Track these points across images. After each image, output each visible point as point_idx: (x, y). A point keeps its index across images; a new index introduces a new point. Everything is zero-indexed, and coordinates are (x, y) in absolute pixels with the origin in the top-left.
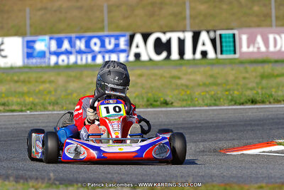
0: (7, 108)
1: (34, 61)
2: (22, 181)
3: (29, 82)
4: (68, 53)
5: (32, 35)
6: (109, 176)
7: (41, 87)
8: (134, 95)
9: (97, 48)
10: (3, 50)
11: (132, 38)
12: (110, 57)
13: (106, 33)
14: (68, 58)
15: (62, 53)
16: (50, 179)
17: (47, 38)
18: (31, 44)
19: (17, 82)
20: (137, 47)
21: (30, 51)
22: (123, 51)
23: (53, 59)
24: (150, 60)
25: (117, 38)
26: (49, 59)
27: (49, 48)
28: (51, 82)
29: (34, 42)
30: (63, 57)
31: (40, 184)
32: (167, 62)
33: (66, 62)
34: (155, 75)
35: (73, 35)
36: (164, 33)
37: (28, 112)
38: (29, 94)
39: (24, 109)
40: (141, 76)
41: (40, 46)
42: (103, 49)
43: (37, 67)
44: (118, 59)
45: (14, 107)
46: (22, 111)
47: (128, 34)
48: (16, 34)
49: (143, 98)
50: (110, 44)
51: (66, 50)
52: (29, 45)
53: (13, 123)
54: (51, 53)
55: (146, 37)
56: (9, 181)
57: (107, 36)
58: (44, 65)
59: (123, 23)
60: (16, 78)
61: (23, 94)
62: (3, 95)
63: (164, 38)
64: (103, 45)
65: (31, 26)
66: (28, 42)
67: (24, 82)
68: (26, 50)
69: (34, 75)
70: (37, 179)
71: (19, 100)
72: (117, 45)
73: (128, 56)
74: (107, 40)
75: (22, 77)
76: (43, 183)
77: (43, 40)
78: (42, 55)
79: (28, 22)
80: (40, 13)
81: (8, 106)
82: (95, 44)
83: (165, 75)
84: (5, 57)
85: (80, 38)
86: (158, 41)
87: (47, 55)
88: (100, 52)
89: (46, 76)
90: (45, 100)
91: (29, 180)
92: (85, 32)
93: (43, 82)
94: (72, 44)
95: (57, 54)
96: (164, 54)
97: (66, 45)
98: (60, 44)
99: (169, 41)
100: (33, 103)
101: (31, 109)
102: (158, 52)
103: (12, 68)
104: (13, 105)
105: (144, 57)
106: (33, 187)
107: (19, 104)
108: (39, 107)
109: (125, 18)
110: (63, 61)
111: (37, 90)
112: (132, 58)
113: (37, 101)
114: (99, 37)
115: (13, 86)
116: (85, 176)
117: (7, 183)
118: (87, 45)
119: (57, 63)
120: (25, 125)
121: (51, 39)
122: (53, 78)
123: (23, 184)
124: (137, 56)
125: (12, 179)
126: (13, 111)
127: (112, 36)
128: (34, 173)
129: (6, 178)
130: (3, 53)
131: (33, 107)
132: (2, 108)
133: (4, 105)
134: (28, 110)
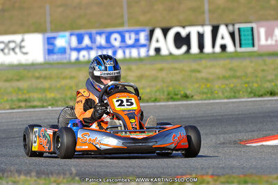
0: (28, 104)
1: (55, 57)
2: (43, 176)
3: (50, 78)
4: (88, 48)
5: (53, 31)
6: (131, 170)
7: (63, 82)
8: (155, 89)
9: (117, 44)
10: (24, 47)
11: (152, 32)
12: (130, 53)
13: (126, 28)
14: (89, 54)
15: (83, 49)
16: (71, 174)
17: (67, 34)
18: (52, 41)
19: (38, 78)
20: (157, 41)
21: (51, 47)
22: (144, 46)
23: (74, 55)
24: (171, 54)
25: (137, 33)
26: (70, 55)
27: (69, 43)
28: (72, 78)
29: (55, 38)
30: (84, 53)
31: (61, 179)
32: (187, 56)
33: (87, 58)
34: (175, 69)
35: (94, 31)
36: (184, 27)
37: (50, 108)
38: (50, 89)
39: (45, 104)
40: (161, 70)
41: (60, 42)
42: (123, 45)
43: (58, 63)
44: (139, 54)
45: (36, 103)
46: (43, 107)
47: (148, 29)
48: (36, 31)
49: (163, 92)
50: (130, 38)
51: (87, 46)
53: (34, 118)
54: (72, 49)
55: (165, 32)
56: (31, 176)
57: (127, 31)
58: (65, 61)
59: (142, 18)
60: (37, 74)
61: (44, 90)
62: (25, 92)
63: (184, 33)
64: (123, 40)
65: (51, 22)
67: (45, 78)
68: (47, 47)
69: (54, 72)
70: (58, 174)
71: (40, 96)
72: (137, 40)
73: (148, 51)
74: (127, 36)
75: (44, 73)
76: (64, 178)
77: (63, 36)
78: (63, 51)
79: (48, 19)
80: (61, 9)
81: (29, 102)
82: (116, 39)
83: (185, 68)
84: (26, 53)
85: (100, 34)
86: (178, 35)
87: (68, 51)
88: (120, 47)
89: (67, 72)
90: (66, 95)
91: (50, 176)
92: (106, 27)
93: (64, 78)
94: (92, 39)
95: (78, 50)
96: (184, 48)
97: (87, 41)
98: (80, 40)
99: (188, 35)
100: (54, 99)
101: (52, 105)
102: (178, 46)
103: (33, 66)
104: (34, 101)
105: (164, 52)
106: (55, 181)
107: (40, 100)
108: (60, 103)
109: (144, 13)
110: (84, 56)
111: (58, 86)
112: (152, 52)
113: (58, 96)
114: (119, 33)
115: (35, 82)
117: (29, 178)
118: (108, 40)
119: (77, 59)
120: (47, 121)
121: (71, 35)
122: (73, 74)
123: (45, 179)
124: (158, 50)
125: (34, 174)
126: (34, 107)
127: (132, 31)
128: (55, 168)
129: (28, 173)
130: (24, 50)
131: (54, 102)
132: (23, 104)
133: (25, 101)
134: (50, 105)
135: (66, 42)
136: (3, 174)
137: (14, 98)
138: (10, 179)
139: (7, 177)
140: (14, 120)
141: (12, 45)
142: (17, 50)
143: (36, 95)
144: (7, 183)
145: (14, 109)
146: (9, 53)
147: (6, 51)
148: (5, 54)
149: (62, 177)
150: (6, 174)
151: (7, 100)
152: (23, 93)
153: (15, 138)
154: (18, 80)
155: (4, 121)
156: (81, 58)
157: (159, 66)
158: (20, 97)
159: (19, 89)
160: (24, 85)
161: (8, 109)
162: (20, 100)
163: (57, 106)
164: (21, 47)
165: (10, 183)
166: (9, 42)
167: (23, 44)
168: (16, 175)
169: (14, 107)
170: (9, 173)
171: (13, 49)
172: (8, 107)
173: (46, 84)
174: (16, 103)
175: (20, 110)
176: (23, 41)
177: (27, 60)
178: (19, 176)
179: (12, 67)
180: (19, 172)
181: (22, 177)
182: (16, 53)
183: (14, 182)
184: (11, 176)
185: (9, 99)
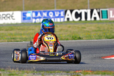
0: (15, 40)
1: (26, 21)
2: (21, 70)
3: (24, 30)
4: (40, 18)
5: (25, 10)
6: (57, 68)
7: (29, 31)
8: (67, 35)
9: (51, 16)
10: (13, 17)
11: (66, 12)
12: (57, 20)
14: (40, 20)
15: (37, 18)
16: (33, 69)
17: (31, 12)
18: (25, 14)
19: (19, 29)
20: (68, 15)
21: (24, 17)
22: (62, 17)
23: (34, 20)
24: (73, 21)
25: (60, 12)
26: (32, 20)
27: (32, 15)
28: (33, 30)
30: (38, 20)
31: (29, 71)
32: (80, 22)
33: (39, 22)
34: (75, 27)
35: (42, 11)
36: (79, 10)
37: (24, 42)
38: (24, 34)
39: (22, 40)
40: (70, 27)
41: (28, 15)
42: (54, 16)
43: (27, 24)
44: (60, 20)
45: (18, 40)
46: (21, 41)
47: (64, 10)
48: (19, 10)
49: (70, 36)
50: (57, 14)
52: (24, 15)
53: (18, 46)
54: (33, 18)
55: (71, 11)
56: (16, 70)
57: (56, 11)
58: (30, 23)
59: (62, 6)
60: (19, 28)
61: (21, 34)
63: (79, 12)
64: (54, 14)
65: (25, 7)
66: (24, 13)
67: (22, 29)
68: (23, 17)
69: (26, 27)
70: (28, 69)
72: (60, 15)
73: (64, 19)
74: (56, 13)
75: (21, 27)
76: (30, 71)
78: (29, 18)
79: (24, 5)
81: (15, 39)
82: (51, 14)
83: (79, 27)
84: (14, 19)
85: (45, 12)
86: (76, 13)
87: (31, 18)
88: (53, 17)
89: (31, 27)
90: (31, 37)
91: (24, 70)
92: (47, 9)
93: (30, 30)
94: (41, 14)
95: (36, 18)
96: (79, 18)
97: (39, 15)
98: (36, 14)
99: (81, 13)
100: (26, 38)
101: (25, 41)
103: (17, 25)
104: (17, 39)
105: (71, 20)
106: (26, 72)
107: (20, 38)
108: (28, 40)
109: (63, 4)
110: (38, 21)
111: (27, 33)
112: (66, 20)
113: (27, 37)
114: (53, 11)
115: (17, 31)
116: (47, 68)
117: (15, 70)
118: (48, 14)
119: (35, 22)
120: (23, 47)
121: (33, 12)
122: (34, 28)
124: (68, 19)
125: (18, 69)
126: (17, 41)
127: (58, 11)
128: (26, 66)
129: (15, 68)
130: (13, 18)
131: (26, 40)
132: (13, 40)
133: (14, 39)
134: (24, 41)
135: (31, 15)
136: (5, 69)
137: (9, 38)
138: (8, 71)
139: (7, 70)
140: (9, 46)
141: (8, 16)
142: (11, 18)
143: (18, 37)
144: (7, 72)
145: (9, 42)
146: (7, 19)
147: (6, 18)
148: (5, 19)
149: (29, 70)
150: (6, 69)
151: (6, 38)
152: (13, 36)
153: (9, 54)
154: (11, 30)
155: (5, 47)
156: (37, 22)
157: (68, 25)
158: (12, 37)
159: (11, 34)
160: (13, 32)
161: (7, 42)
162: (11, 39)
163: (27, 41)
164: (12, 17)
165: (8, 72)
166: (7, 14)
167: (13, 15)
168: (10, 69)
169: (9, 41)
170: (8, 68)
171: (9, 17)
172: (7, 41)
173: (22, 32)
174: (10, 40)
175: (12, 43)
176: (13, 14)
177: (14, 22)
178: (11, 70)
179: (8, 25)
180: (12, 68)
181: (13, 70)
182: (10, 19)
183: (10, 72)
184: (8, 70)
185: (7, 38)
